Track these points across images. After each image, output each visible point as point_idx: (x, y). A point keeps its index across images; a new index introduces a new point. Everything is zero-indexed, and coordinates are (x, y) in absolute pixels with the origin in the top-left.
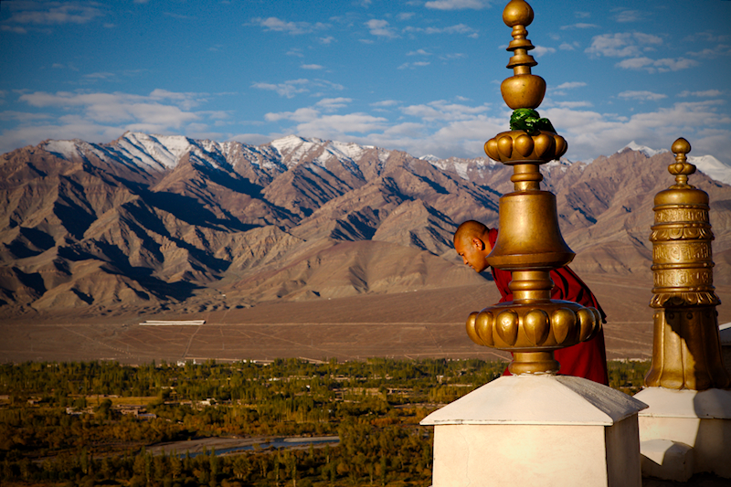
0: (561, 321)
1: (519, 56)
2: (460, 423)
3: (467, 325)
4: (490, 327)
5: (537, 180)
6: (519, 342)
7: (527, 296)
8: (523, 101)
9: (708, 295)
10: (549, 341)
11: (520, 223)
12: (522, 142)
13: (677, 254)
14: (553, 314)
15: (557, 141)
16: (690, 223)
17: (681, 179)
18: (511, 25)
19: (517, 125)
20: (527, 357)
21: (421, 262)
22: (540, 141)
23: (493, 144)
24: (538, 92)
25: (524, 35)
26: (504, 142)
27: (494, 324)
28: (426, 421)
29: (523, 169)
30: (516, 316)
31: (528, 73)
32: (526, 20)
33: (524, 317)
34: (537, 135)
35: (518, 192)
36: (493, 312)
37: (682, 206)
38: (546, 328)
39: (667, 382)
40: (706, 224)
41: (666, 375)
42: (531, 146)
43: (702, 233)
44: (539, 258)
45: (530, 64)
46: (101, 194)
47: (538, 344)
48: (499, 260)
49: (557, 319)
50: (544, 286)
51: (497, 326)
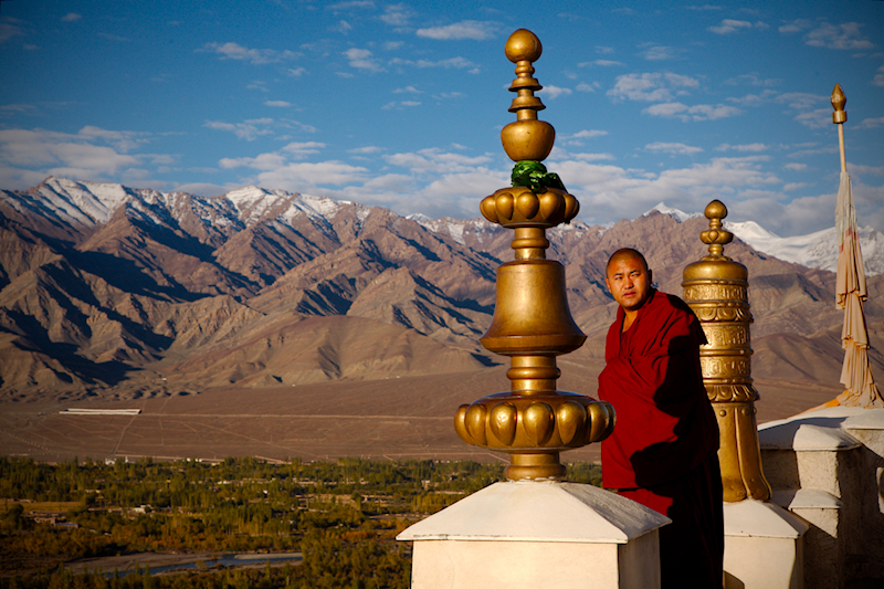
0: (568, 417)
1: (523, 98)
2: (444, 538)
3: (456, 420)
4: (483, 423)
5: (542, 246)
6: (517, 441)
7: (527, 386)
8: (527, 152)
9: (745, 388)
10: (553, 441)
11: (522, 298)
12: (525, 200)
14: (559, 408)
15: (567, 201)
16: (725, 302)
17: (715, 249)
18: (515, 60)
19: (520, 181)
20: (526, 460)
21: (405, 343)
22: (546, 200)
23: (491, 203)
24: (546, 141)
25: (531, 72)
26: (504, 200)
27: (488, 419)
28: (403, 536)
29: (526, 233)
30: (514, 410)
31: (534, 118)
32: (533, 55)
33: (524, 412)
34: (544, 193)
35: (520, 261)
36: (487, 405)
37: (716, 281)
38: (549, 425)
40: (744, 304)
42: (536, 206)
43: (739, 314)
44: (543, 341)
45: (536, 107)
46: (15, 252)
47: (540, 444)
48: (495, 342)
49: (564, 415)
50: (549, 375)
51: (492, 422)
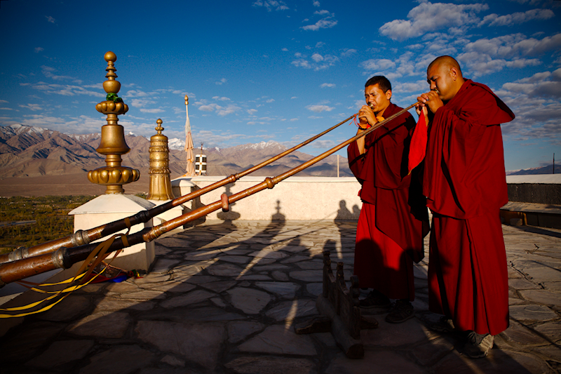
1: (110, 73)
2: (85, 213)
3: (88, 175)
4: (98, 176)
5: (116, 120)
6: (109, 181)
7: (112, 164)
8: (112, 90)
10: (121, 181)
11: (110, 137)
12: (111, 105)
13: (157, 156)
14: (123, 171)
15: (125, 106)
16: (162, 146)
17: (159, 132)
18: (108, 61)
19: (109, 99)
20: (112, 187)
22: (118, 105)
23: (99, 105)
24: (118, 87)
25: (113, 65)
26: (104, 105)
27: (99, 174)
28: (70, 213)
29: (111, 116)
30: (108, 171)
31: (114, 79)
32: (114, 60)
33: (112, 172)
34: (117, 103)
35: (109, 124)
36: (99, 170)
37: (160, 141)
38: (120, 176)
39: (154, 198)
40: (167, 147)
41: (154, 196)
42: (115, 107)
43: (166, 150)
44: (117, 150)
45: (115, 76)
47: (117, 182)
48: (101, 150)
49: (125, 173)
50: (119, 161)
51: (101, 176)
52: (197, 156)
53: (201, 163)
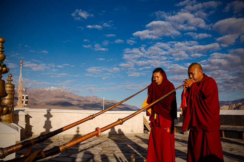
1: (0, 50)
5: (1, 77)
8: (0, 59)
9: (13, 105)
12: (0, 68)
15: (8, 69)
16: (11, 91)
17: (9, 82)
24: (4, 58)
25: (2, 45)
32: (3, 42)
37: (9, 87)
38: (2, 110)
40: (14, 91)
42: (2, 70)
45: (3, 52)
52: (23, 95)
53: (25, 100)
